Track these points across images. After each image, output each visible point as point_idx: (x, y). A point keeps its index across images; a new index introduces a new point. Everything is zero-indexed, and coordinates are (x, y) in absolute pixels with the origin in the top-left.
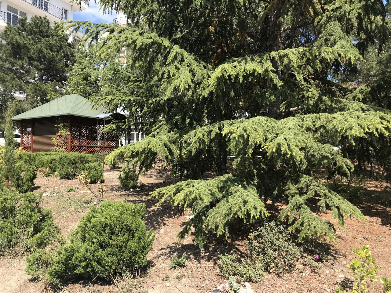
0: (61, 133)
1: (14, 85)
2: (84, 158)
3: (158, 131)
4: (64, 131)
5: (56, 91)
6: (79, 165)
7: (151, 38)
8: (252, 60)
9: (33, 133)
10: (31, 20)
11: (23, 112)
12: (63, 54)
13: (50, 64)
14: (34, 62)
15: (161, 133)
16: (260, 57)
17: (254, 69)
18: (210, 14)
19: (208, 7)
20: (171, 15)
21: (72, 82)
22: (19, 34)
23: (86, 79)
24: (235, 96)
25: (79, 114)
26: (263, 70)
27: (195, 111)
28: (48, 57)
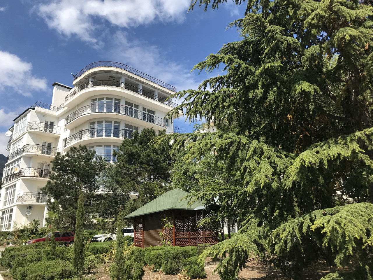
0: (167, 226)
1: (129, 187)
2: (186, 252)
3: (247, 225)
4: (169, 224)
5: (161, 187)
6: (182, 259)
7: (230, 138)
8: (336, 143)
9: (144, 229)
10: (141, 133)
11: (136, 209)
12: (166, 155)
13: (156, 165)
14: (144, 166)
15: (250, 228)
16: (344, 138)
17: (338, 154)
18: (285, 105)
19: (281, 99)
20: (247, 114)
21: (174, 178)
22: (133, 144)
23: (185, 173)
24: (324, 182)
25: (181, 208)
26: (350, 153)
27: (283, 200)
28: (154, 160)
